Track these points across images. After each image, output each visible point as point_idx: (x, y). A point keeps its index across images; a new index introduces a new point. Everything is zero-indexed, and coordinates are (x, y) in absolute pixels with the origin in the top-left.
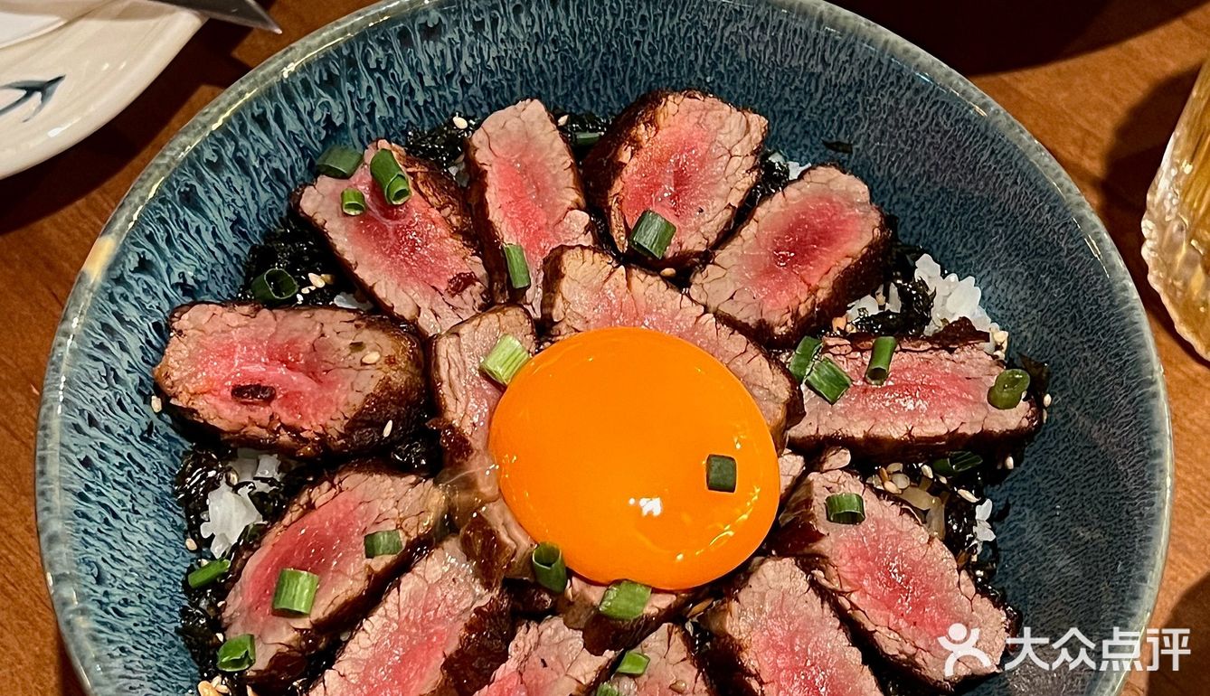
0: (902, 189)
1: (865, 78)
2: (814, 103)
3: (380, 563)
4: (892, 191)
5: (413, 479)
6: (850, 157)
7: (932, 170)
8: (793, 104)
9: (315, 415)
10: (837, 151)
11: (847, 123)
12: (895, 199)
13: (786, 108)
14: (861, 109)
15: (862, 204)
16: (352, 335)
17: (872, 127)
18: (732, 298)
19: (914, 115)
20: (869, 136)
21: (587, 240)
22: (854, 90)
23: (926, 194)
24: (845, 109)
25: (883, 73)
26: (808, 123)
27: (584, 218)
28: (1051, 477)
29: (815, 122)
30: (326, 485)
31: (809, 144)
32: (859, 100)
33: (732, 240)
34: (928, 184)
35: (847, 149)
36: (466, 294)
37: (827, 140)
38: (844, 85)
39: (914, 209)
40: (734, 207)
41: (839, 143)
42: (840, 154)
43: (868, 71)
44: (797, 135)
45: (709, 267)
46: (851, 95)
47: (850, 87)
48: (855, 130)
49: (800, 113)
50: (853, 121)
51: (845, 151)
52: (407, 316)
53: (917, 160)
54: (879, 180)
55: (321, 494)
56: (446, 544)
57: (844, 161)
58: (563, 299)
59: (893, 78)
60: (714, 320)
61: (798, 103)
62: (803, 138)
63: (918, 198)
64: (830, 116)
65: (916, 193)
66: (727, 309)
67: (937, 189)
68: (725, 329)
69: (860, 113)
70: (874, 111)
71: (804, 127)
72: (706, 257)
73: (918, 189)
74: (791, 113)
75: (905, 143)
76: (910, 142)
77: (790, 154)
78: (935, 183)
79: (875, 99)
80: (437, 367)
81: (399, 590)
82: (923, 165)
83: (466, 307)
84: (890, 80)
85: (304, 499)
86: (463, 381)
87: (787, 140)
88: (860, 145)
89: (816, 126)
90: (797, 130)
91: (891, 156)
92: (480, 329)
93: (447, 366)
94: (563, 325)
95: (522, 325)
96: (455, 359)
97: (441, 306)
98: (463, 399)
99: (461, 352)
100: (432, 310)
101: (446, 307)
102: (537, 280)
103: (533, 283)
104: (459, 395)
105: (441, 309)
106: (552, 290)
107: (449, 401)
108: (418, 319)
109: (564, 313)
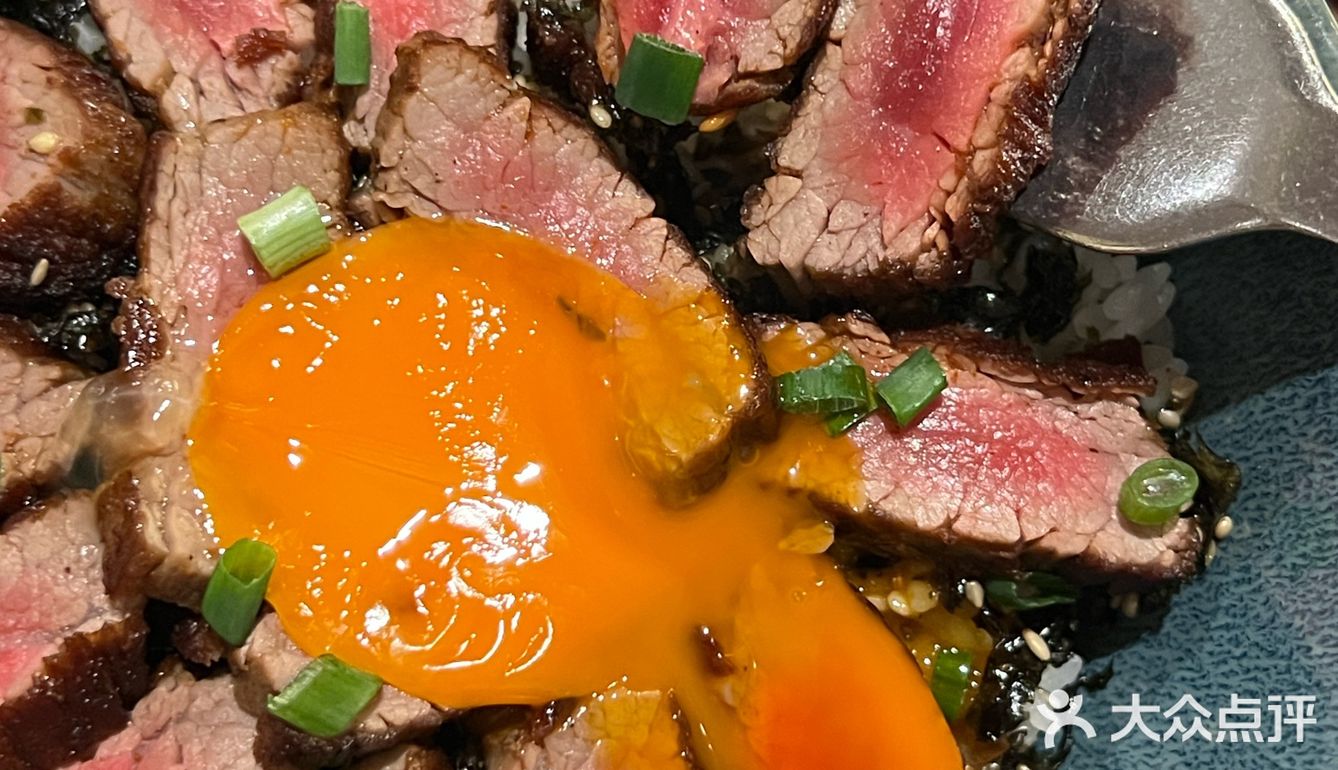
5: (55, 371)
16: (37, 91)
21: (486, 34)
28: (1188, 663)
36: (265, 70)
52: (146, 84)
56: (73, 505)
58: (405, 131)
60: (665, 232)
68: (678, 255)
80: (153, 188)
83: (255, 91)
86: (190, 224)
92: (245, 141)
93: (170, 192)
94: (394, 176)
95: (323, 151)
96: (187, 183)
97: (213, 79)
98: (179, 258)
99: (200, 173)
100: (194, 81)
101: (220, 84)
102: (380, 80)
103: (373, 83)
104: (176, 247)
105: (211, 84)
106: (393, 106)
107: (155, 254)
108: (163, 92)
109: (401, 157)
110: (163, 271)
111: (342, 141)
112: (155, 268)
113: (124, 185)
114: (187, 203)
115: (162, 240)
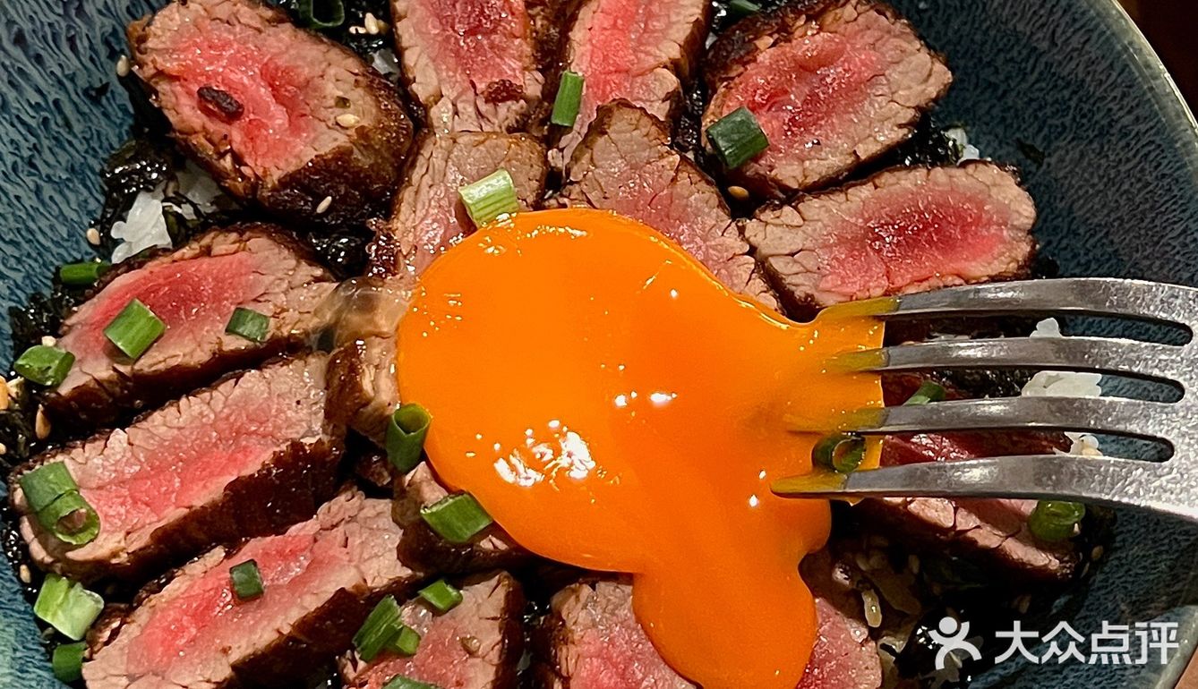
0: (1076, 234)
1: (1089, 79)
2: (1024, 86)
3: (233, 344)
4: (1065, 231)
5: (319, 272)
6: (1038, 168)
7: (1116, 224)
8: (1002, 77)
9: (264, 156)
10: (1028, 157)
11: (1050, 126)
12: (1065, 242)
13: (992, 79)
14: (1070, 116)
15: (1018, 229)
16: (347, 87)
17: (1074, 143)
18: (792, 255)
19: (1123, 149)
20: (1067, 152)
21: (660, 110)
22: (1071, 89)
23: (1098, 252)
24: (1054, 110)
25: (1109, 82)
26: (1010, 108)
27: (671, 81)
29: (1017, 110)
30: (234, 236)
31: (1001, 135)
32: (1073, 104)
33: (832, 193)
34: (1104, 241)
35: (1038, 159)
36: (503, 108)
37: (1023, 139)
38: (1063, 78)
39: (1079, 264)
40: (858, 157)
41: (1032, 148)
42: (1029, 162)
43: (1095, 71)
44: (992, 117)
45: (787, 209)
46: (1066, 93)
47: (1069, 84)
48: (1056, 138)
49: (1005, 93)
50: (1057, 127)
51: (1035, 161)
52: (422, 99)
53: (1103, 206)
54: (1057, 212)
55: (223, 243)
56: (312, 360)
57: (1030, 172)
58: (592, 159)
59: (1117, 93)
60: (753, 267)
61: (1007, 78)
62: (999, 124)
63: (1087, 252)
64: (1035, 111)
65: (1088, 246)
66: (778, 265)
67: (1110, 250)
68: (759, 284)
69: (1067, 121)
70: (1083, 125)
71: (1003, 111)
72: (792, 197)
73: (1092, 241)
74: (995, 87)
75: (1101, 178)
76: (1105, 180)
77: (977, 137)
78: (1112, 242)
79: (1089, 110)
80: (413, 165)
81: (236, 383)
82: (1108, 215)
83: (493, 120)
84: (1113, 94)
85: (206, 241)
86: (432, 193)
87: (979, 119)
88: (1053, 160)
89: (1017, 116)
90: (995, 111)
91: (1080, 187)
92: (481, 148)
93: (424, 170)
94: (576, 189)
95: (532, 166)
96: (436, 166)
97: (467, 106)
98: (420, 214)
99: (447, 162)
100: (454, 105)
101: (471, 109)
102: (582, 126)
103: (576, 127)
104: (419, 206)
105: (465, 109)
106: (587, 143)
107: (404, 209)
108: (432, 107)
109: (585, 176)
110: (407, 220)
111: (546, 162)
112: (402, 217)
113: (393, 160)
114: (433, 180)
115: (411, 200)
